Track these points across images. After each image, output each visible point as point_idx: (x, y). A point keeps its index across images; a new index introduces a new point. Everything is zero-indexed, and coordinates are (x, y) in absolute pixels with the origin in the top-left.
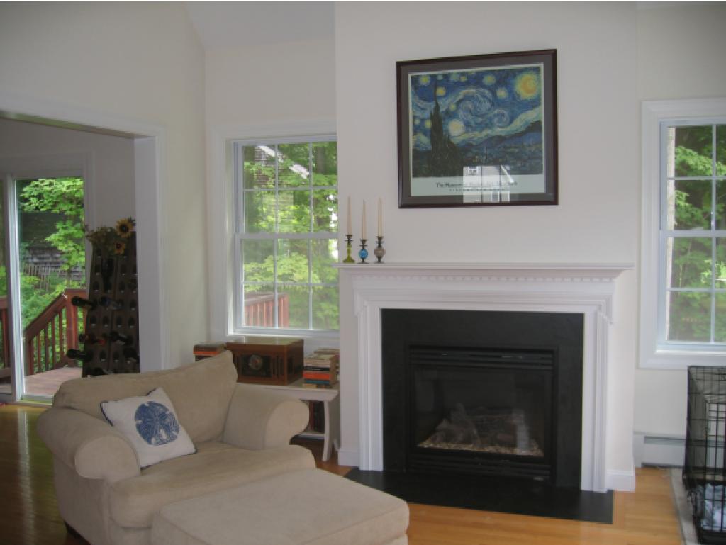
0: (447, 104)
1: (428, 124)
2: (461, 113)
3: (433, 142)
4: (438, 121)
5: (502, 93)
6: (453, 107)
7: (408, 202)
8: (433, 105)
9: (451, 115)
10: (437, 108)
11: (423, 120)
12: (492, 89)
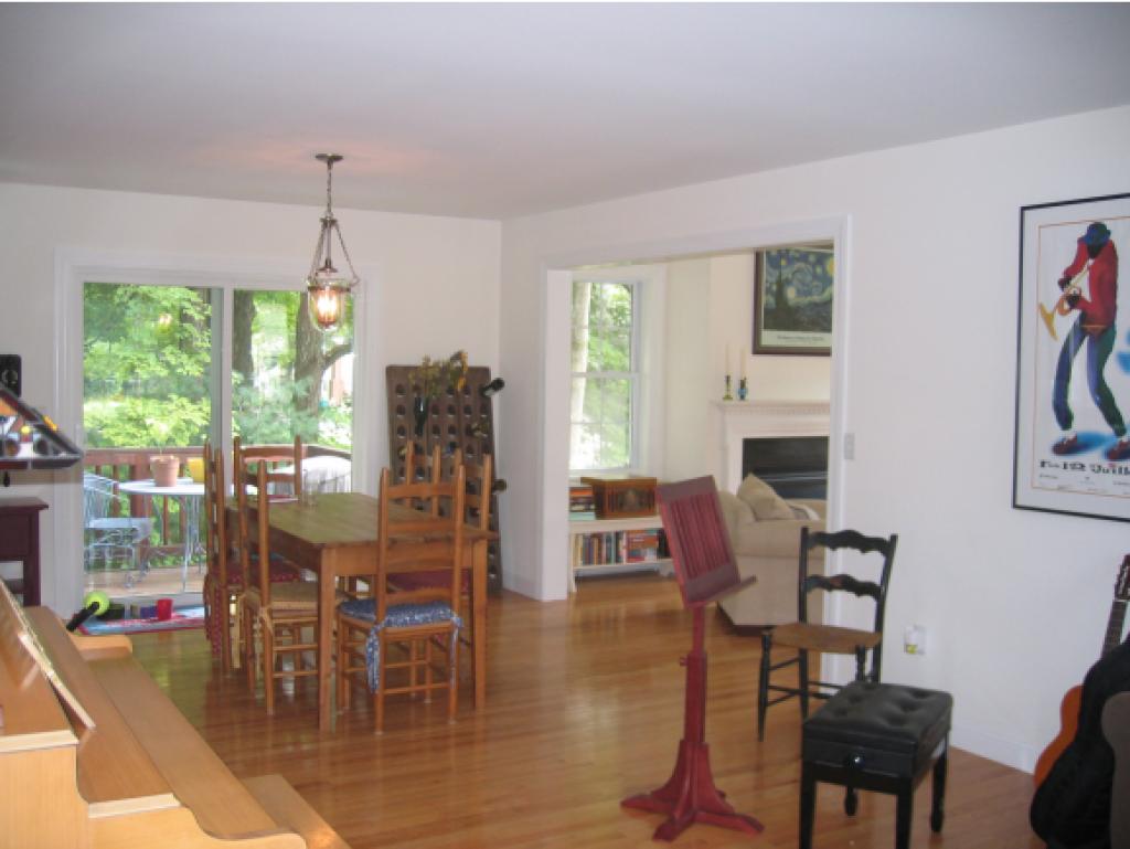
0: (787, 273)
1: (774, 288)
2: (795, 282)
3: (777, 303)
4: (782, 285)
5: (819, 270)
6: (790, 276)
7: (759, 349)
8: (777, 273)
9: (788, 282)
10: (780, 276)
11: (771, 284)
12: (814, 266)
